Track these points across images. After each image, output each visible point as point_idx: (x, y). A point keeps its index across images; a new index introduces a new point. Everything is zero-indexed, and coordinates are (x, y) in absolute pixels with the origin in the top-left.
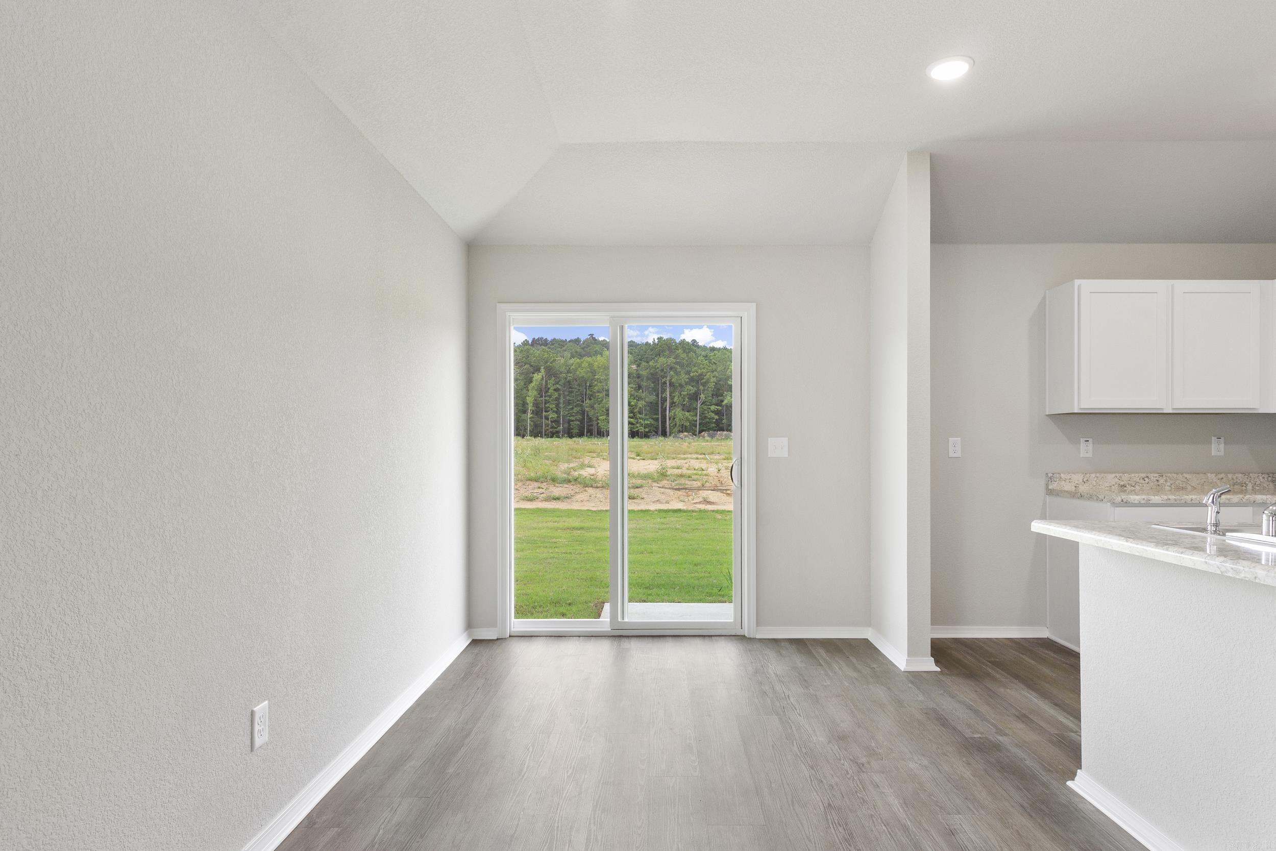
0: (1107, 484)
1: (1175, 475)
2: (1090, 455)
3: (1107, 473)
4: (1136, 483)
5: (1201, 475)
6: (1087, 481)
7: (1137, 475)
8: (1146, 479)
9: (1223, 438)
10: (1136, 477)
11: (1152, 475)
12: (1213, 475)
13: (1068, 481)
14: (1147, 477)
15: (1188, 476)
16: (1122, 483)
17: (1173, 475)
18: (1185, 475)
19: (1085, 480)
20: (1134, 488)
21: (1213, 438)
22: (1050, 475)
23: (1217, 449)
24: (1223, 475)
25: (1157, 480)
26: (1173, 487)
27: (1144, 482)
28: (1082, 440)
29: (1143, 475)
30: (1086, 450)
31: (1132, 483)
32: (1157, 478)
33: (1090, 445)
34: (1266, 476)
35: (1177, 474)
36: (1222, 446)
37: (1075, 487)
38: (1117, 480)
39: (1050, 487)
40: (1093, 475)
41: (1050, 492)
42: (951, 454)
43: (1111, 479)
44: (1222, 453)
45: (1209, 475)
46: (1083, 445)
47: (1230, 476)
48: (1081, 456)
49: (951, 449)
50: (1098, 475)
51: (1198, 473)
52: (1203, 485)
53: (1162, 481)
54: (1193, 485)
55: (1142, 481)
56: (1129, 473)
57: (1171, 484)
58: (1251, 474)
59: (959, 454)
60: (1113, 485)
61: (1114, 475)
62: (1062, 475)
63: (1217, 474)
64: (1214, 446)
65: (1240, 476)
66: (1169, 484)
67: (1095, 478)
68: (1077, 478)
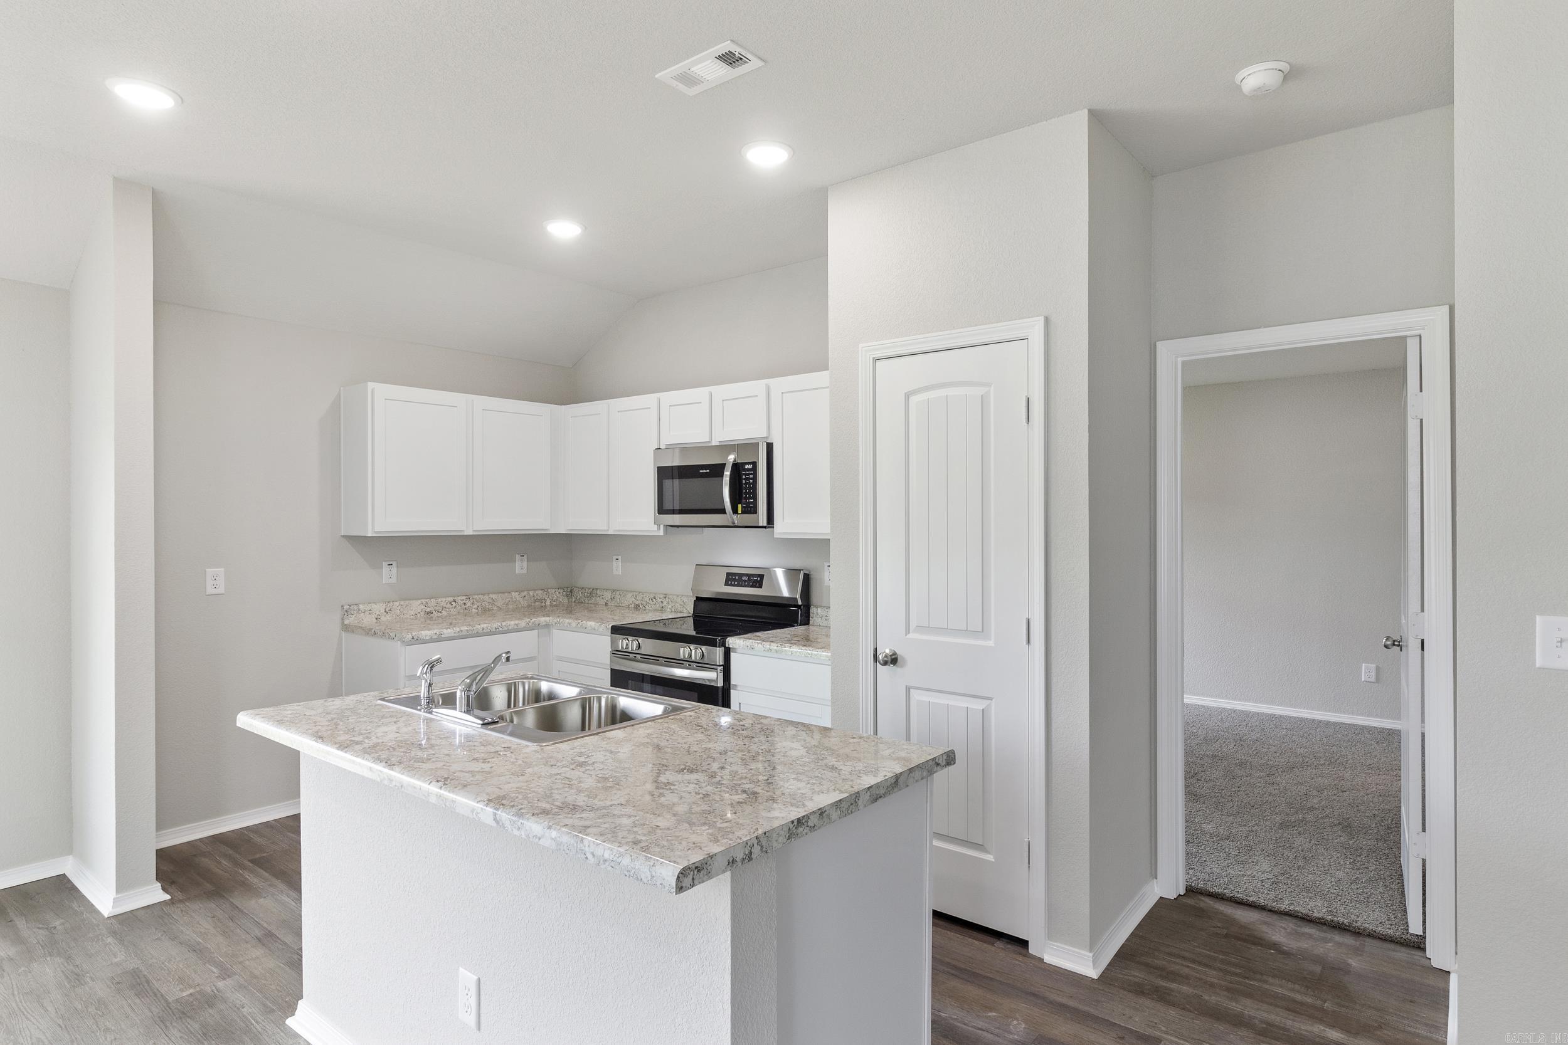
0: (412, 613)
1: (482, 597)
2: (394, 580)
3: (413, 600)
4: (443, 608)
5: (506, 594)
6: (390, 610)
7: (444, 599)
8: (453, 603)
9: (525, 556)
10: (443, 601)
11: (459, 598)
12: (517, 593)
13: (367, 613)
14: (454, 601)
15: (494, 596)
16: (428, 610)
17: (480, 596)
18: (491, 595)
19: (387, 610)
20: (441, 614)
21: (517, 556)
22: (345, 607)
23: (520, 566)
24: (525, 593)
25: (465, 604)
26: (480, 609)
27: (451, 606)
28: (385, 564)
29: (451, 599)
30: (389, 574)
31: (437, 608)
32: (464, 602)
33: (394, 569)
34: (562, 591)
35: (484, 595)
36: (525, 564)
37: (376, 619)
38: (423, 607)
39: (346, 622)
40: (397, 604)
41: (346, 628)
42: (210, 590)
43: (417, 606)
44: (523, 571)
45: (513, 593)
46: (386, 569)
47: (531, 593)
48: (384, 582)
49: (210, 583)
50: (402, 603)
51: (503, 593)
52: (507, 604)
53: (469, 604)
54: (499, 605)
55: (449, 605)
56: (436, 598)
57: (478, 607)
58: (549, 590)
59: (221, 590)
60: (419, 613)
61: (419, 601)
62: (361, 607)
63: (520, 591)
64: (518, 564)
65: (540, 592)
66: (476, 606)
67: (400, 607)
68: (379, 608)
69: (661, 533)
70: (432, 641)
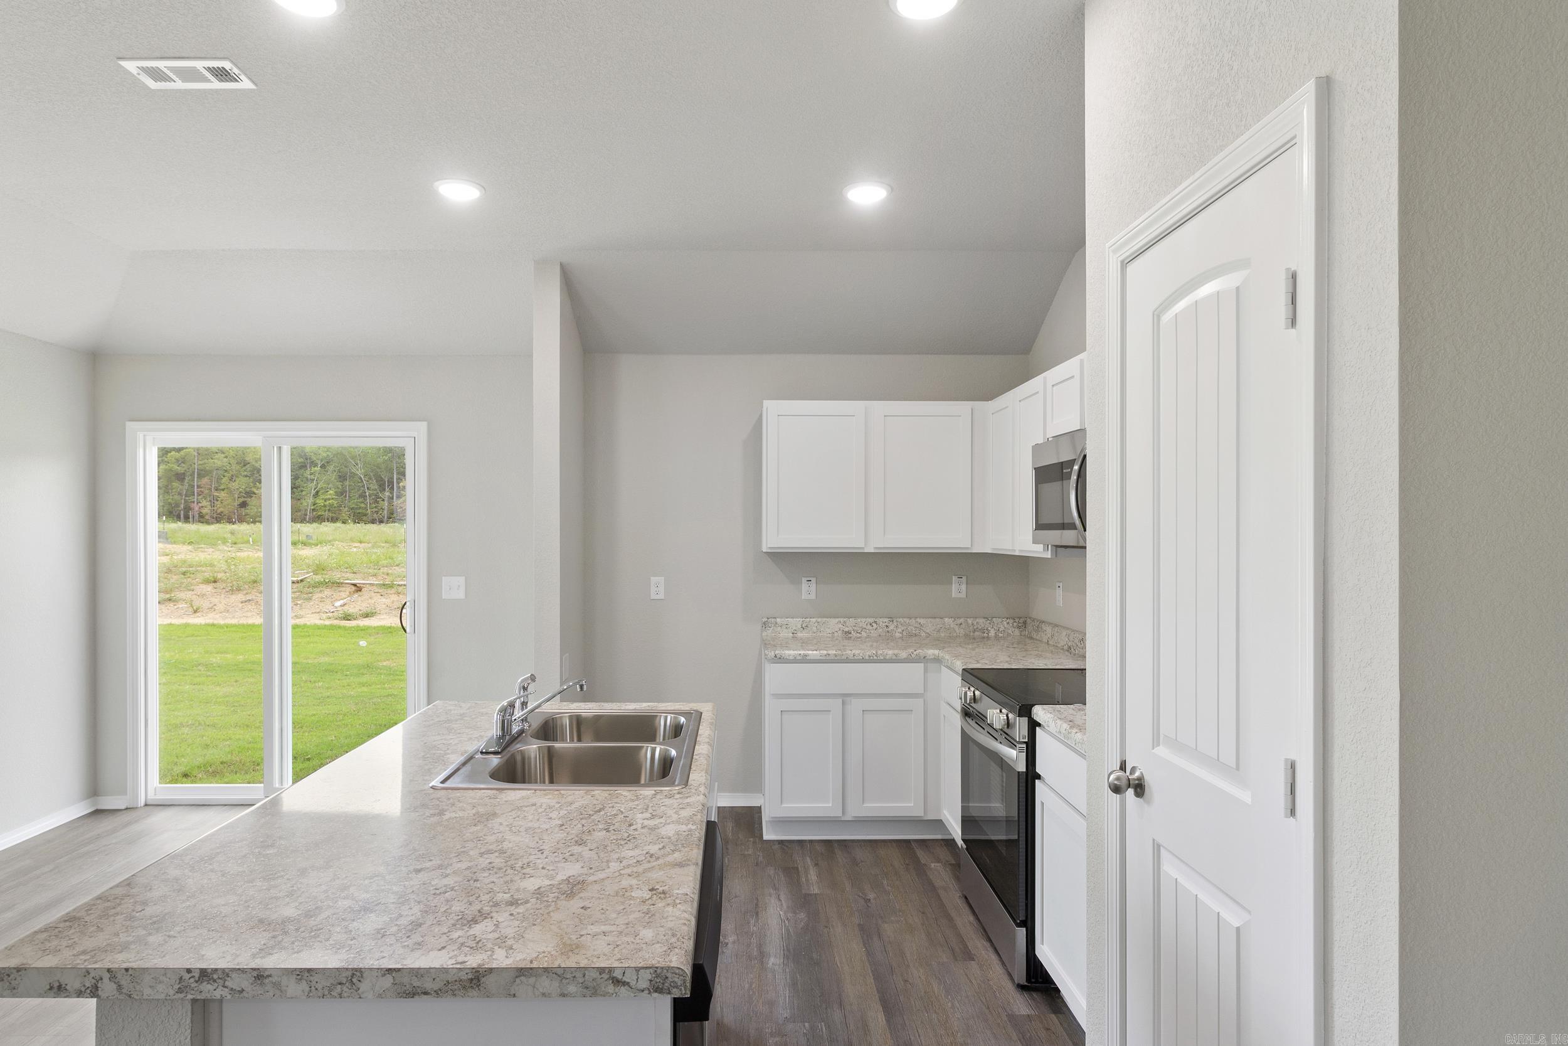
0: (829, 631)
1: (907, 620)
2: (813, 596)
3: (830, 618)
4: (863, 629)
5: (938, 620)
6: (807, 626)
7: (863, 620)
8: (874, 624)
9: (964, 578)
10: (862, 622)
11: (881, 620)
12: (951, 620)
13: (784, 627)
14: (875, 622)
15: (922, 621)
16: (846, 630)
17: (905, 620)
18: (918, 620)
19: (803, 626)
20: (860, 635)
21: (953, 577)
22: (764, 620)
23: (958, 589)
24: (962, 620)
25: (887, 626)
26: (905, 633)
27: (871, 628)
28: (804, 580)
29: (871, 620)
30: (808, 590)
31: (858, 629)
32: (886, 624)
33: (813, 585)
34: (1011, 621)
35: (910, 618)
36: (964, 587)
37: (793, 633)
38: (841, 626)
39: (764, 634)
40: (814, 620)
41: (764, 640)
42: (653, 596)
43: (833, 624)
44: (963, 595)
45: (946, 619)
46: (805, 586)
47: (970, 621)
48: (802, 598)
49: (653, 589)
50: (819, 620)
51: (934, 618)
52: (939, 631)
53: (892, 627)
54: (928, 631)
55: (869, 626)
56: (855, 618)
57: (903, 631)
58: (994, 619)
59: (661, 596)
60: (837, 631)
61: (837, 620)
62: (779, 620)
63: (955, 618)
64: (954, 587)
65: (981, 621)
66: (900, 630)
67: (816, 624)
68: (796, 623)
69: (1048, 555)
70: (795, 661)
